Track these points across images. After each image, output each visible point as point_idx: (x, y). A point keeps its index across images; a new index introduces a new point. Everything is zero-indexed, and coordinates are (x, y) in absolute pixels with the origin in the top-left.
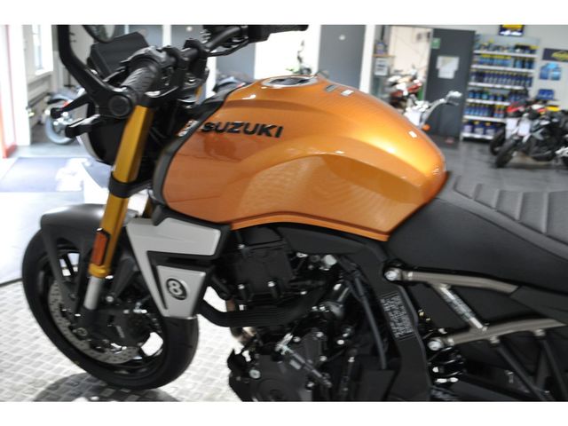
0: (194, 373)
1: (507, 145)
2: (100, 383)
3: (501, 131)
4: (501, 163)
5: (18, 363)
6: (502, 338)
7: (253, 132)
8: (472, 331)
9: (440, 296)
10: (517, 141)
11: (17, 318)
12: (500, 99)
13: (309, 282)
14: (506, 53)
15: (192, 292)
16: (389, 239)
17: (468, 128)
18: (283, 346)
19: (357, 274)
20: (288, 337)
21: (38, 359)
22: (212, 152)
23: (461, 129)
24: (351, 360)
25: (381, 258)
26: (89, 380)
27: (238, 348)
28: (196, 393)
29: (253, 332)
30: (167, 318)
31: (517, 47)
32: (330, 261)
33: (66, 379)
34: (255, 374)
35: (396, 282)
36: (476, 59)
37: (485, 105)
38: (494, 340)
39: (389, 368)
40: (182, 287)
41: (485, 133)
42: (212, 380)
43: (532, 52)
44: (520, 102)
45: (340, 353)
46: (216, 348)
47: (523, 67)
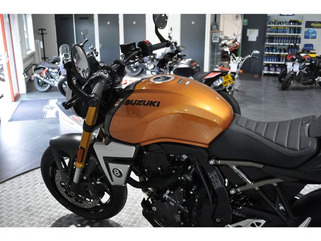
0: (125, 211)
1: (287, 77)
2: (81, 218)
3: (284, 69)
4: (285, 87)
5: (40, 210)
6: (260, 188)
7: (147, 104)
8: (247, 185)
9: (232, 170)
10: (293, 75)
11: (36, 188)
12: (283, 51)
13: (176, 167)
14: (285, 25)
15: (125, 174)
16: (209, 147)
17: (266, 68)
18: (166, 196)
19: (197, 163)
20: (168, 192)
21: (50, 208)
22: (130, 113)
23: (262, 69)
24: (197, 200)
25: (206, 155)
26: (75, 217)
27: (146, 197)
28: (127, 220)
29: (152, 190)
30: (113, 185)
31: (291, 21)
32: (185, 157)
33: (64, 217)
34: (154, 209)
35: (213, 165)
36: (268, 29)
37: (275, 55)
38: (257, 188)
39: (213, 203)
40: (120, 172)
41: (275, 71)
42: (134, 214)
43: (299, 23)
44: (294, 53)
45: (191, 198)
46: (135, 198)
47: (295, 33)
